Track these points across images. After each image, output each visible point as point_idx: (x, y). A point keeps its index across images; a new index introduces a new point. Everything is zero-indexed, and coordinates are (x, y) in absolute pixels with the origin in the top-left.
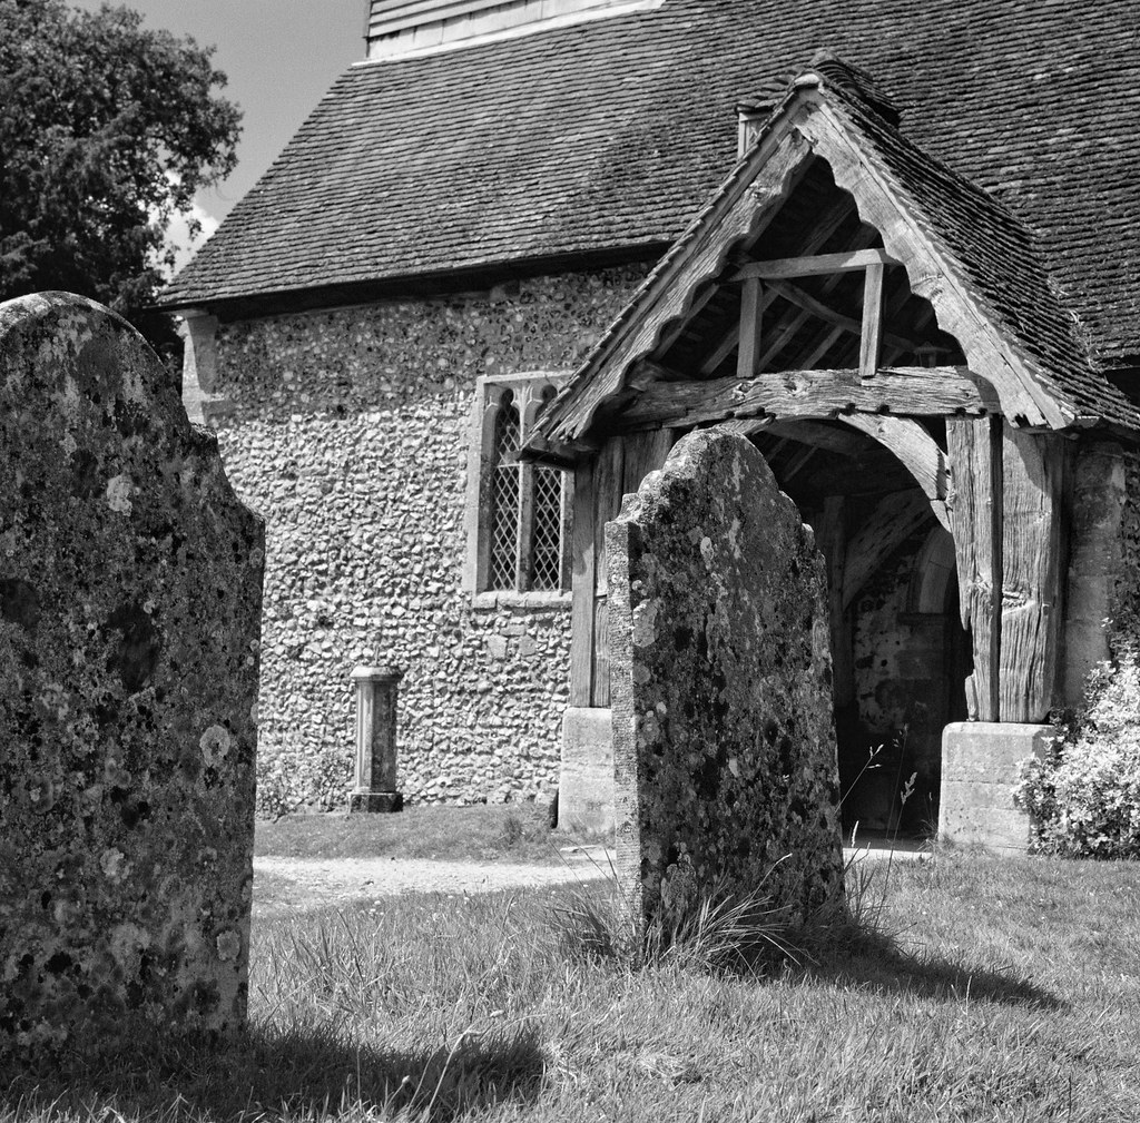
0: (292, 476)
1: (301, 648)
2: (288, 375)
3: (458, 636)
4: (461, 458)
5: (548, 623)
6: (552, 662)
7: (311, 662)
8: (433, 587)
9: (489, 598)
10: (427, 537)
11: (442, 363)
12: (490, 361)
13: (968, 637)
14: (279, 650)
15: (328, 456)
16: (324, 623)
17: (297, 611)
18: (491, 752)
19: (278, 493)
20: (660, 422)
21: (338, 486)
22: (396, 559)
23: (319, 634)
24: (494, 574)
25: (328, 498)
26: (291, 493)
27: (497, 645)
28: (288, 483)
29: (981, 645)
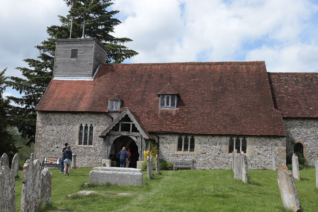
0: (53, 131)
1: (54, 150)
2: (53, 119)
3: (75, 149)
4: (76, 131)
5: (86, 149)
6: (86, 153)
7: (56, 152)
8: (72, 144)
9: (79, 146)
10: (71, 139)
11: (74, 120)
12: (80, 121)
13: (139, 154)
14: (51, 150)
15: (58, 129)
16: (57, 147)
17: (54, 146)
18: (79, 162)
19: (51, 133)
20: (112, 135)
21: (59, 132)
22: (67, 141)
23: (57, 149)
24: (80, 143)
25: (58, 134)
26: (53, 133)
27: (80, 151)
28: (52, 132)
29: (140, 155)
